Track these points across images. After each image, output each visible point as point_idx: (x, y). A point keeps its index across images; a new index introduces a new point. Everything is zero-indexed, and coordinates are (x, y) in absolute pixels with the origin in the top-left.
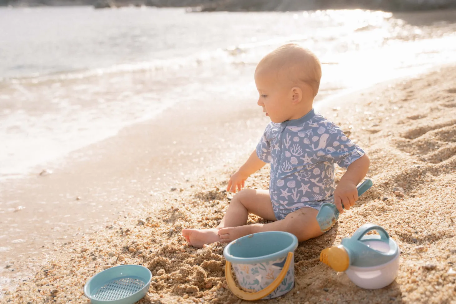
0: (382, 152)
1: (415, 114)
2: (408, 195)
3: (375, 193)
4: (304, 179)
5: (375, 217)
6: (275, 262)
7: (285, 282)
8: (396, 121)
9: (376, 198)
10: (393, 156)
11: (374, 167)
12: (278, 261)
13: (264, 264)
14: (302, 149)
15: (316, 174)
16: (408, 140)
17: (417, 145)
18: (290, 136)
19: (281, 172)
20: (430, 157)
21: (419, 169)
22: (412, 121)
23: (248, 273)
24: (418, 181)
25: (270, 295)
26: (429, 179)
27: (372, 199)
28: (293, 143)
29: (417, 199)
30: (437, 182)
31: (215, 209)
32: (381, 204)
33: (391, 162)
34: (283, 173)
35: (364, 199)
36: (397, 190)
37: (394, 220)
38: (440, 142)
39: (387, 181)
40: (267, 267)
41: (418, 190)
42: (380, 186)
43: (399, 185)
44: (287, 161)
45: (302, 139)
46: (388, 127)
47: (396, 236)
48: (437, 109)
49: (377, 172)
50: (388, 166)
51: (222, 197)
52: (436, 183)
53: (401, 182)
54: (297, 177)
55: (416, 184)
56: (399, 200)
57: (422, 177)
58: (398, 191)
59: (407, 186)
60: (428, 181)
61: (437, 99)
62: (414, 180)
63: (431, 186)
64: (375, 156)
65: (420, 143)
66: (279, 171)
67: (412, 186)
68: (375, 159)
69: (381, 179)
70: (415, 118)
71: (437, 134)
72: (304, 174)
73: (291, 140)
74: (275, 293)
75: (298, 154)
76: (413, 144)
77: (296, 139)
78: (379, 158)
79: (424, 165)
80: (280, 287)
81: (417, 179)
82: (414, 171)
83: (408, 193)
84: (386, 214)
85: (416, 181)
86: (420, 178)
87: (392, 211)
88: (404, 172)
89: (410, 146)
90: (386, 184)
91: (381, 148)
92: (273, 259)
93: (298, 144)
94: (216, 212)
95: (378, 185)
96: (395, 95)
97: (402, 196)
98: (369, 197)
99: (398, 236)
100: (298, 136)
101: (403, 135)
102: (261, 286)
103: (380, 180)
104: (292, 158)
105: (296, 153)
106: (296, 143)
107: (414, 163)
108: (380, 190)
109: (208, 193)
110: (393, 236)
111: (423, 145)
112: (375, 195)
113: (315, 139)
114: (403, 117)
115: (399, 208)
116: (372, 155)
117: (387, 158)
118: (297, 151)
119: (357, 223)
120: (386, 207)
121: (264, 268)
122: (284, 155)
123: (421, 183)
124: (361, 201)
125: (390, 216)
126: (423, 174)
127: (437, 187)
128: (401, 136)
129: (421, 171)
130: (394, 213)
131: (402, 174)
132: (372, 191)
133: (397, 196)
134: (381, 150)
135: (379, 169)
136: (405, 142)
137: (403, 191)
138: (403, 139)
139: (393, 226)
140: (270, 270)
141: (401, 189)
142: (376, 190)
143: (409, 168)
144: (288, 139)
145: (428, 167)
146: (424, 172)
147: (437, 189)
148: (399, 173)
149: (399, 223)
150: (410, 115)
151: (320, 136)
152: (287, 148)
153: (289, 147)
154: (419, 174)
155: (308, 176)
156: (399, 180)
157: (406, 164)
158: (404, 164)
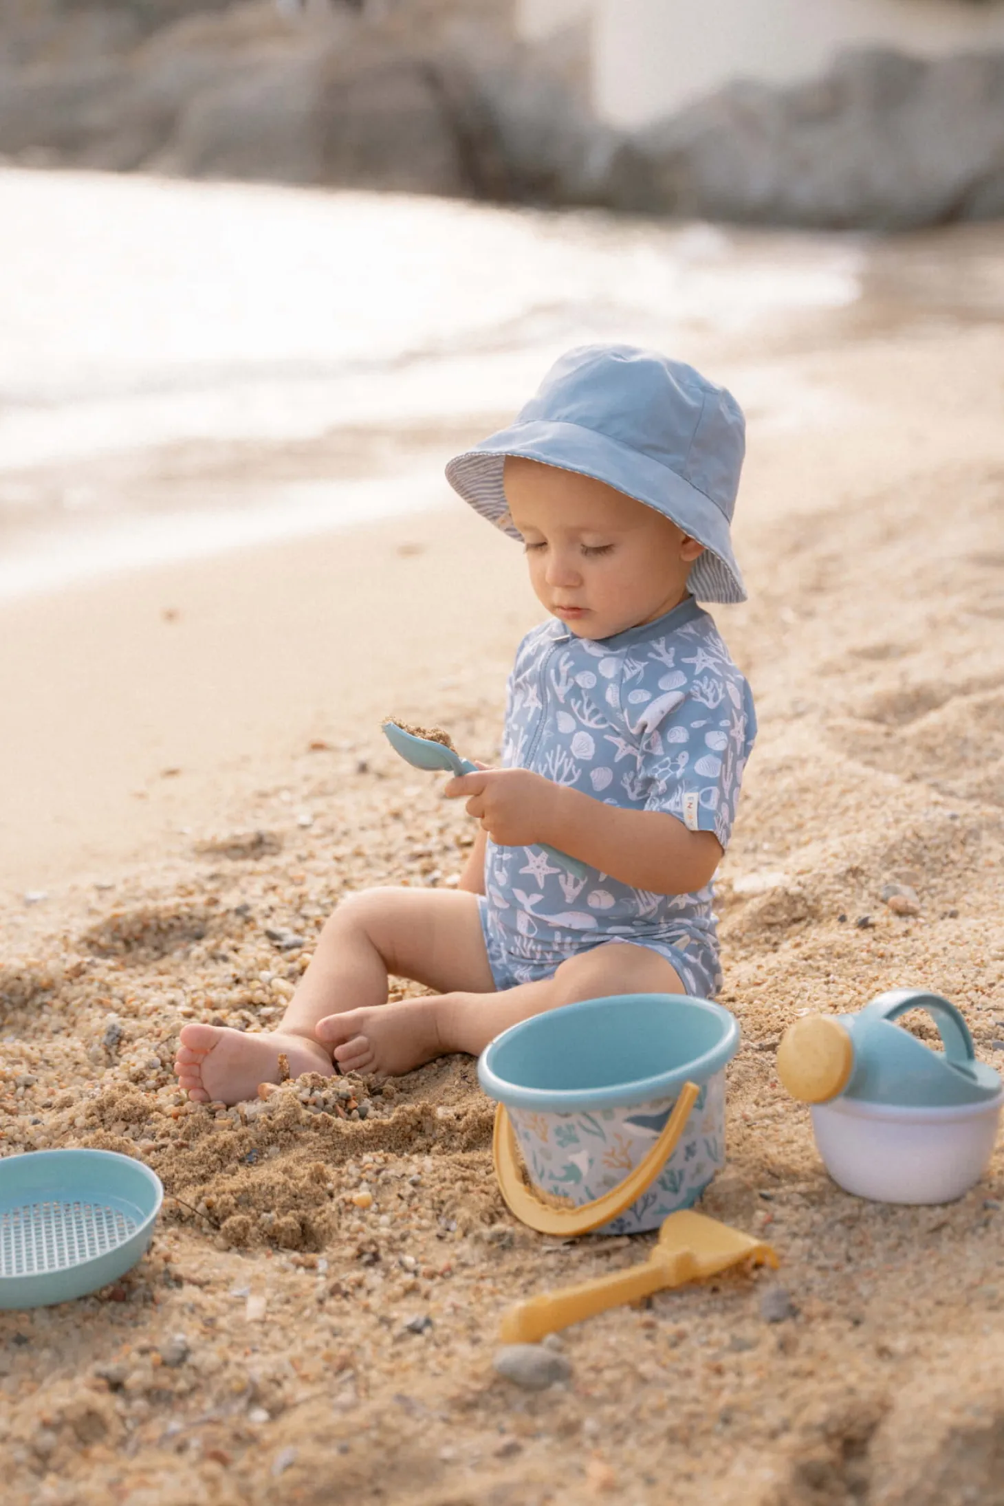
0: (811, 769)
1: (874, 638)
2: (934, 911)
3: (825, 903)
6: (636, 1112)
7: (673, 1182)
9: (832, 921)
10: (855, 781)
12: (647, 1111)
13: (597, 1116)
16: (882, 728)
17: (919, 748)
20: (974, 790)
21: (958, 824)
22: (869, 667)
23: (544, 1139)
24: (961, 864)
25: (620, 1220)
26: (995, 858)
27: (815, 922)
29: (966, 924)
32: (853, 938)
33: (851, 800)
36: (896, 892)
39: (856, 863)
40: (606, 1126)
41: (965, 893)
42: (838, 879)
43: (898, 877)
48: (952, 622)
50: (842, 814)
51: (238, 930)
53: (905, 868)
55: (955, 872)
56: (909, 927)
57: (971, 849)
58: (899, 898)
59: (925, 882)
60: (990, 865)
62: (947, 861)
65: (930, 740)
67: (941, 881)
69: (835, 856)
70: (881, 653)
74: (639, 1219)
76: (904, 742)
78: (804, 790)
79: (969, 811)
80: (655, 1197)
81: (955, 856)
82: (943, 829)
83: (931, 903)
85: (953, 862)
86: (963, 854)
87: (896, 961)
88: (909, 834)
89: (896, 748)
90: (855, 872)
91: (804, 755)
92: (630, 1101)
95: (832, 875)
97: (914, 913)
98: (802, 917)
101: (859, 711)
102: (587, 1189)
103: (832, 859)
107: (936, 804)
108: (841, 892)
111: (943, 746)
112: (824, 911)
114: (831, 651)
115: (918, 950)
117: (836, 789)
120: (874, 947)
121: (595, 1129)
122: (554, 727)
126: (971, 839)
128: (851, 713)
129: (964, 829)
131: (905, 839)
132: (810, 897)
133: (897, 913)
134: (803, 762)
135: (811, 824)
136: (873, 736)
137: (916, 898)
138: (869, 726)
140: (618, 1136)
141: (907, 889)
142: (826, 894)
143: (922, 819)
145: (983, 818)
146: (974, 833)
148: (894, 834)
152: (562, 701)
154: (958, 838)
156: (894, 862)
157: (909, 806)
158: (900, 806)
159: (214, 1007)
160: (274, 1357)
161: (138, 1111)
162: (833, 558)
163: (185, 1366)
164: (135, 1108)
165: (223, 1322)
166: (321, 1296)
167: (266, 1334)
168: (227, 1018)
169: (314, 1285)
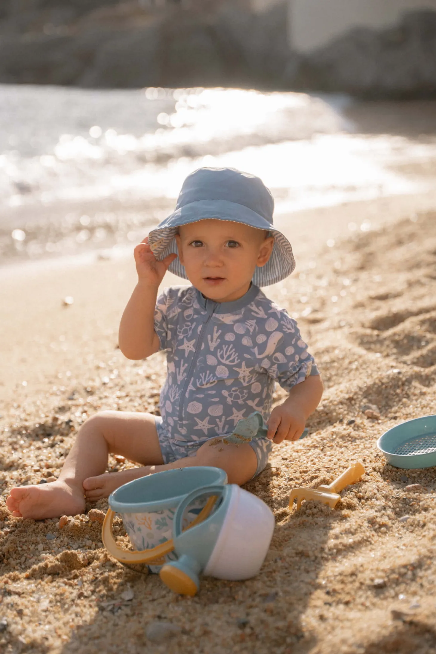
0: (337, 352)
1: (382, 291)
2: (386, 417)
3: (334, 414)
4: (238, 402)
5: (338, 449)
8: (351, 303)
9: (336, 422)
10: (356, 357)
11: (326, 376)
14: (237, 354)
15: (254, 392)
16: (376, 332)
17: (392, 341)
18: (220, 331)
19: (194, 389)
20: (415, 360)
21: (401, 376)
22: (378, 303)
24: (401, 395)
26: (417, 392)
27: (328, 424)
28: (223, 342)
30: (430, 395)
31: (58, 450)
32: (345, 429)
33: (354, 366)
34: (199, 390)
35: (316, 424)
36: (369, 408)
37: (369, 453)
38: (429, 336)
39: (351, 395)
41: (402, 408)
42: (341, 403)
43: (370, 401)
44: (208, 372)
45: (239, 337)
46: (338, 314)
47: (375, 473)
48: (418, 283)
49: (331, 384)
50: (349, 373)
51: (66, 432)
52: (428, 398)
53: (373, 397)
54: (226, 398)
55: (397, 399)
56: (374, 424)
57: (406, 388)
58: (370, 411)
59: (384, 403)
60: (415, 395)
61: (418, 266)
62: (394, 394)
63: (421, 402)
64: (326, 358)
65: (397, 338)
66: (191, 387)
67: (390, 403)
68: (327, 363)
69: (341, 392)
70: (384, 298)
71: (423, 322)
72: (238, 393)
73: (221, 337)
75: (230, 362)
76: (385, 339)
77: (230, 337)
78: (333, 361)
79: (407, 370)
81: (398, 391)
82: (393, 379)
83: (385, 413)
84: (355, 444)
85: (397, 394)
86: (403, 390)
87: (363, 440)
88: (377, 381)
89: (381, 342)
90: (350, 399)
91: (334, 346)
93: (231, 346)
94: (62, 455)
95: (338, 401)
96: (342, 260)
97: (377, 418)
98: (324, 421)
99: (379, 474)
100: (233, 331)
101: (367, 324)
103: (339, 393)
104: (218, 367)
105: (226, 360)
106: (228, 343)
107: (392, 367)
108: (342, 408)
109: (37, 426)
110: (370, 474)
111: (402, 340)
112: (334, 418)
113: (261, 339)
114: (362, 296)
115: (375, 434)
116: (320, 357)
117: (347, 361)
118: (229, 356)
119: (311, 458)
120: (354, 434)
122: (205, 361)
123: (405, 398)
124: (312, 427)
125: (362, 446)
126: (407, 383)
127: (430, 402)
128: (363, 326)
129: (404, 379)
130: (367, 442)
131: (375, 384)
132: (328, 412)
133: (368, 418)
134: (334, 348)
135: (334, 378)
136: (371, 336)
137: (378, 411)
138: (368, 331)
139: (368, 461)
141: (374, 407)
142: (335, 410)
143: (384, 374)
144: (216, 335)
145: (414, 373)
146: (409, 381)
147: (430, 406)
148: (370, 382)
149: (377, 455)
150: (373, 293)
151: (268, 334)
152: (212, 349)
153: (216, 348)
154: (400, 383)
155: (244, 396)
156: (370, 394)
157: (379, 368)
158: (375, 368)
159: (48, 467)
160: (47, 627)
161: (4, 516)
162: (371, 254)
163: (5, 632)
164: (3, 514)
165: (26, 611)
166: (74, 598)
167: (46, 616)
168: (55, 472)
169: (71, 593)
